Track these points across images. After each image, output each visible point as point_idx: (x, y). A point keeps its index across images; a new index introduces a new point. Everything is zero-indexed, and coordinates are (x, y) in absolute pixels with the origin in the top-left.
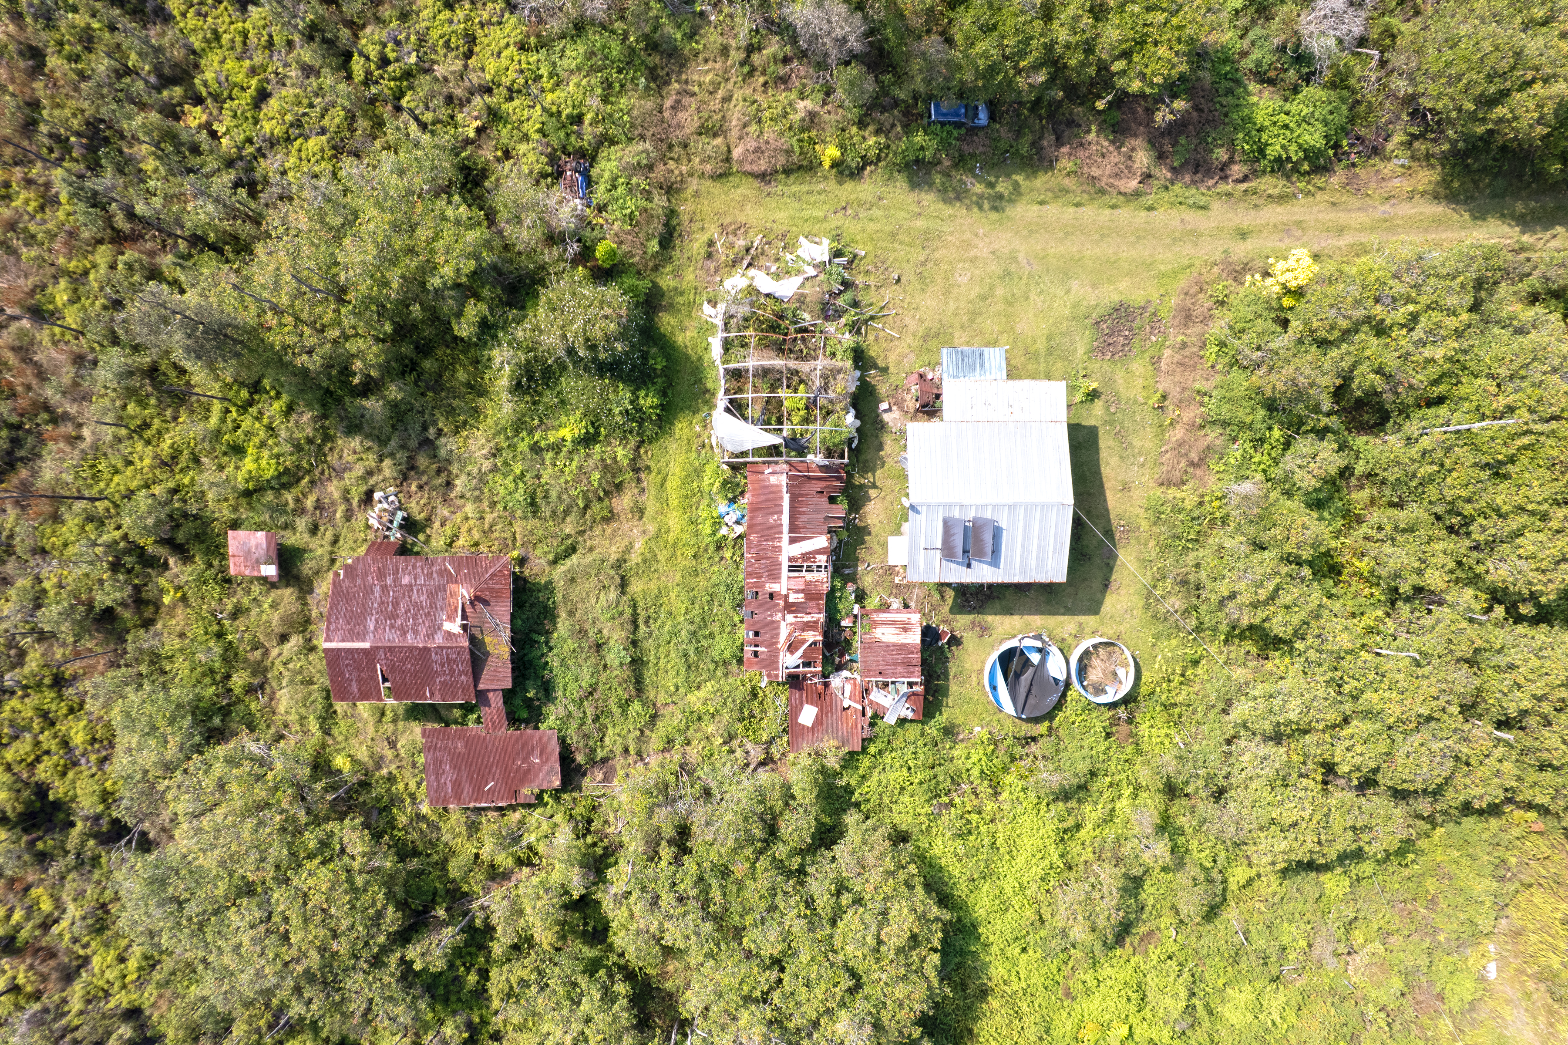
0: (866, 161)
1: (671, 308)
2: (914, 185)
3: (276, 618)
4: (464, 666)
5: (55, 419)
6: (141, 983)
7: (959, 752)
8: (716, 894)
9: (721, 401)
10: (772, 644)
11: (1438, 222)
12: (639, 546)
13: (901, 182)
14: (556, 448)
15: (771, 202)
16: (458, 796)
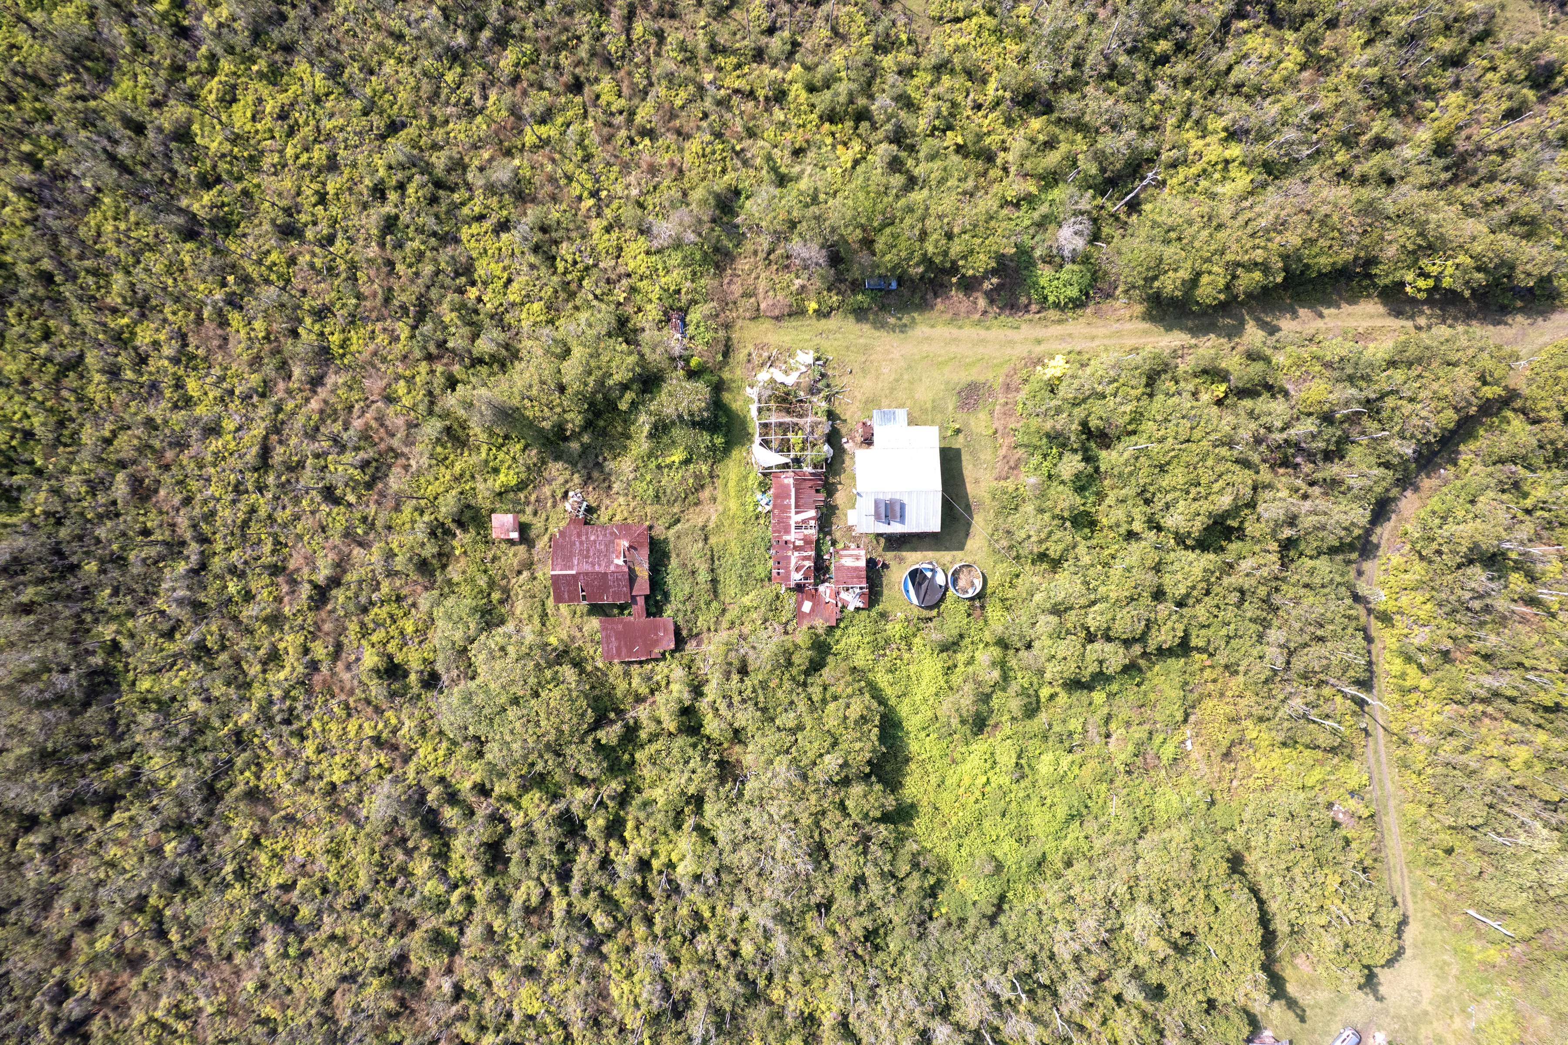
0: (832, 309)
1: (729, 389)
2: (859, 320)
3: (516, 562)
4: (625, 582)
5: (397, 456)
6: (445, 763)
7: (889, 626)
8: (761, 699)
9: (757, 439)
10: (787, 568)
11: (1145, 332)
12: (714, 518)
13: (851, 319)
14: (670, 466)
15: (782, 332)
16: (619, 655)
